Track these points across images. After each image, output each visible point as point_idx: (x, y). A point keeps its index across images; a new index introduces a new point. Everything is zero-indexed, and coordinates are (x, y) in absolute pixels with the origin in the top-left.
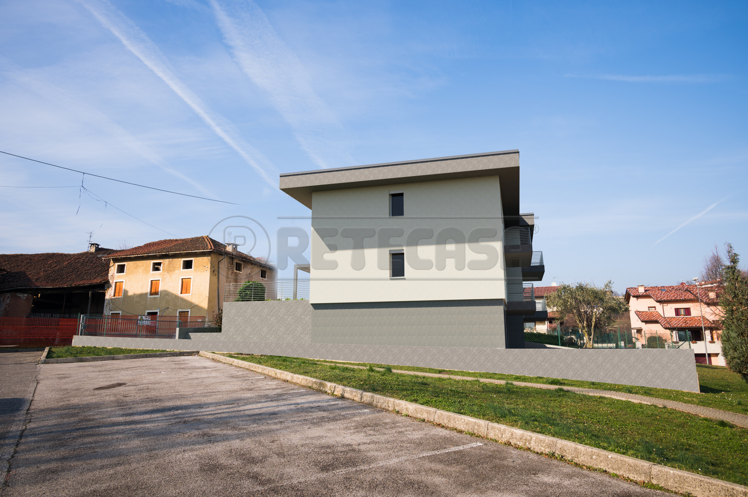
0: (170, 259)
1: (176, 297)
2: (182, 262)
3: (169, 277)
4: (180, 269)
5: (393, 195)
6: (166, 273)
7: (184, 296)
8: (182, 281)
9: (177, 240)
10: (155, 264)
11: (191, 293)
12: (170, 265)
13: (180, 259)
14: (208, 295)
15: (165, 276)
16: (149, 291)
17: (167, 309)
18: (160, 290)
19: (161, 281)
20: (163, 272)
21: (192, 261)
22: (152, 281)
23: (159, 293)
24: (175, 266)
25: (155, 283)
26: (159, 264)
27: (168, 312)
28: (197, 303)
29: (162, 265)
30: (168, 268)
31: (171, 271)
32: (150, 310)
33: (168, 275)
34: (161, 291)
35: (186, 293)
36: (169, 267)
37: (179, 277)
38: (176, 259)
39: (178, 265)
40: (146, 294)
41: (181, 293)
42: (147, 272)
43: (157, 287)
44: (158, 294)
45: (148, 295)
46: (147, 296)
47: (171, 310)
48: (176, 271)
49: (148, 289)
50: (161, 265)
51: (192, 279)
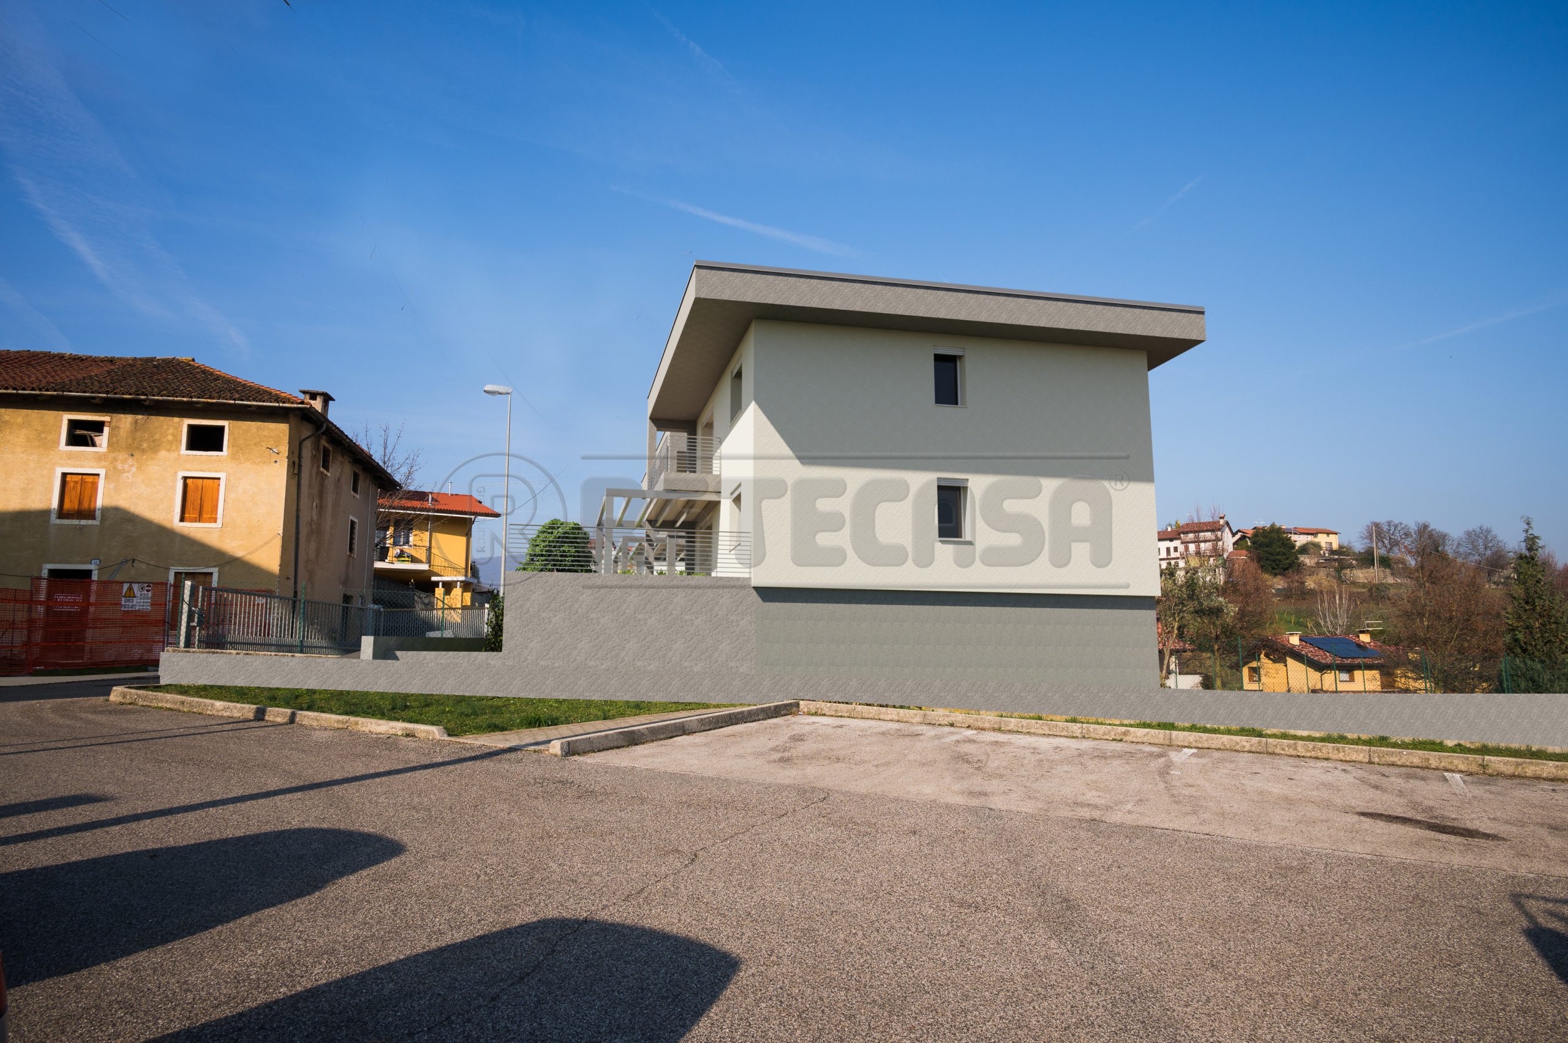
0: (140, 417)
1: (163, 533)
2: (185, 430)
3: (134, 469)
4: (178, 449)
5: (938, 358)
6: (122, 456)
7: (193, 529)
8: (185, 486)
9: (111, 361)
10: (73, 425)
11: (219, 521)
12: (139, 434)
13: (176, 419)
14: (281, 532)
15: (120, 466)
16: (55, 504)
17: (130, 563)
18: (100, 503)
19: (102, 476)
20: (109, 452)
21: (222, 428)
22: (64, 475)
23: (98, 514)
24: (157, 437)
25: (76, 482)
26: (98, 427)
27: (133, 572)
28: (239, 554)
29: (106, 430)
30: (130, 441)
31: (143, 451)
32: (60, 562)
33: (130, 461)
34: (105, 510)
35: (199, 519)
36: (134, 439)
37: (176, 473)
38: (162, 418)
39: (170, 438)
40: (45, 513)
41: (182, 519)
42: (46, 444)
43: (87, 494)
44: (93, 518)
45: (53, 516)
46: (49, 521)
47: (144, 566)
48: (163, 453)
49: (50, 499)
50: (102, 431)
51: (222, 483)
